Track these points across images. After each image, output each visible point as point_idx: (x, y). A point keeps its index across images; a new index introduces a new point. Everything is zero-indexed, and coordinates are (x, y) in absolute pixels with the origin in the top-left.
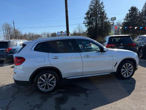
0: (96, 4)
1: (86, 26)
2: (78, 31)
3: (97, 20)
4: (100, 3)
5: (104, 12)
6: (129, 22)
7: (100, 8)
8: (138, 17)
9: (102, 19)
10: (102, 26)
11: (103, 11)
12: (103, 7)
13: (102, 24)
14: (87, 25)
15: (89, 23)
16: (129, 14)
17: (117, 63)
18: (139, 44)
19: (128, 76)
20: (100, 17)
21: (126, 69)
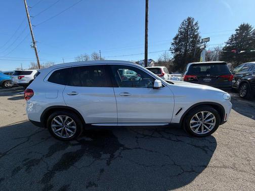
0: (188, 26)
1: (172, 53)
2: (163, 59)
3: (187, 45)
4: (194, 24)
5: (197, 35)
6: (234, 46)
7: (192, 30)
8: (250, 39)
9: (194, 45)
10: (193, 53)
11: (196, 33)
12: (197, 29)
13: (193, 50)
14: (173, 51)
15: (176, 50)
16: (236, 35)
17: (181, 109)
18: (242, 76)
19: (202, 133)
20: (192, 42)
21: (201, 120)
